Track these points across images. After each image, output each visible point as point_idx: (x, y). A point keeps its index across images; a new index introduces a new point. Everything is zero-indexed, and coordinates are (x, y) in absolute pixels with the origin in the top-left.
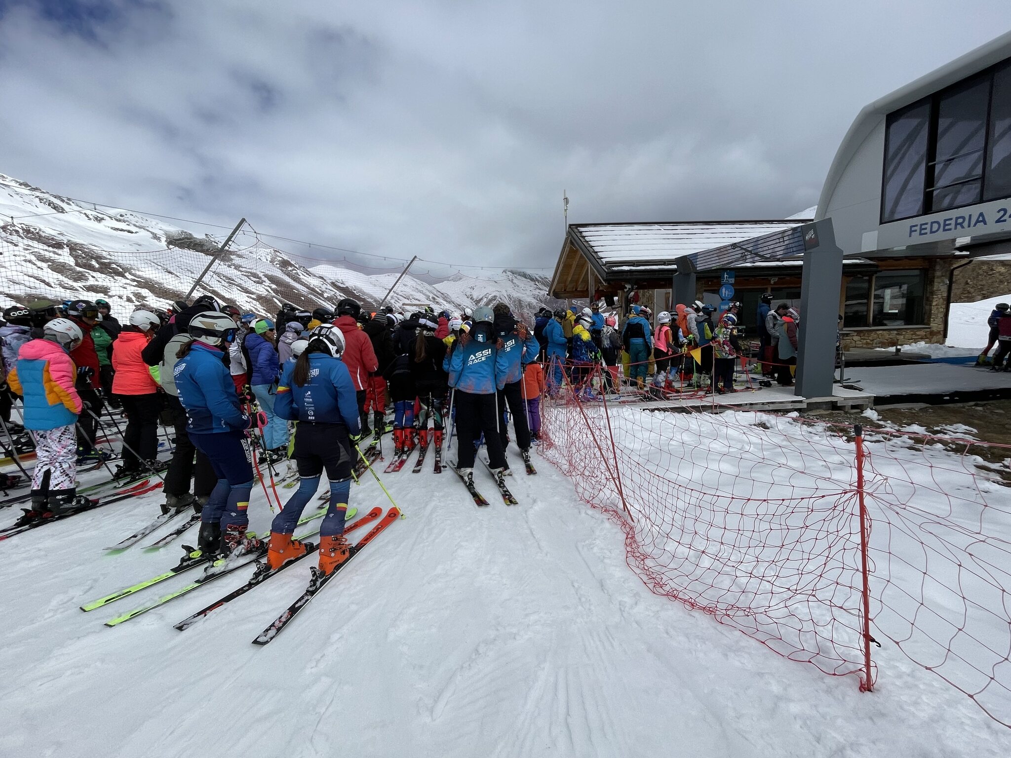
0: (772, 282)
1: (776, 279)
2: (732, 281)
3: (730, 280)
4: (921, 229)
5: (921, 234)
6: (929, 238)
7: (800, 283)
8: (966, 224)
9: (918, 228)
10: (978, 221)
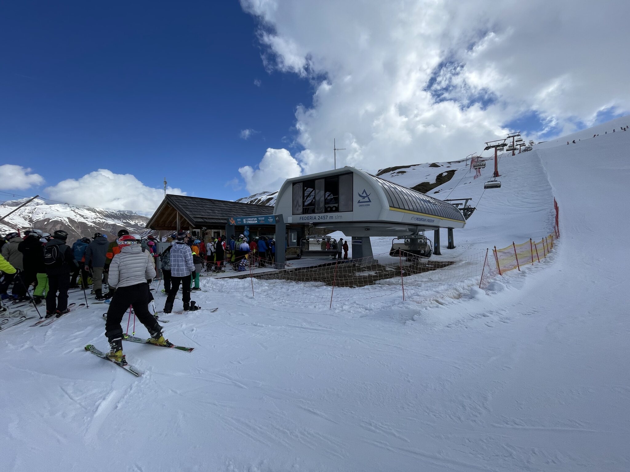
0: (259, 229)
1: (260, 228)
2: (248, 229)
3: (248, 228)
4: (303, 218)
5: (302, 220)
6: (304, 221)
7: (275, 230)
8: (312, 219)
9: (302, 218)
10: (314, 219)
